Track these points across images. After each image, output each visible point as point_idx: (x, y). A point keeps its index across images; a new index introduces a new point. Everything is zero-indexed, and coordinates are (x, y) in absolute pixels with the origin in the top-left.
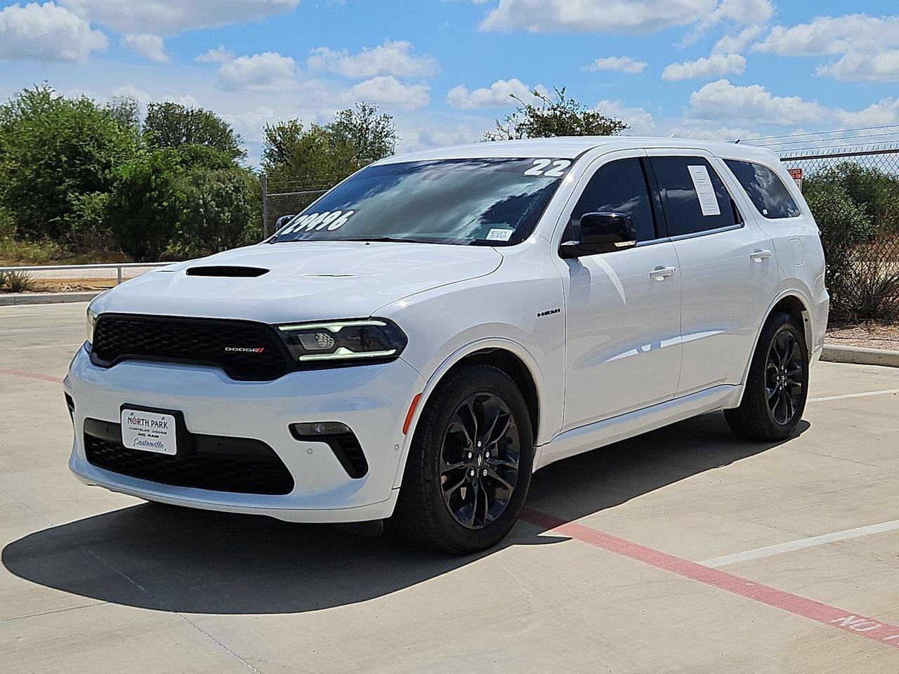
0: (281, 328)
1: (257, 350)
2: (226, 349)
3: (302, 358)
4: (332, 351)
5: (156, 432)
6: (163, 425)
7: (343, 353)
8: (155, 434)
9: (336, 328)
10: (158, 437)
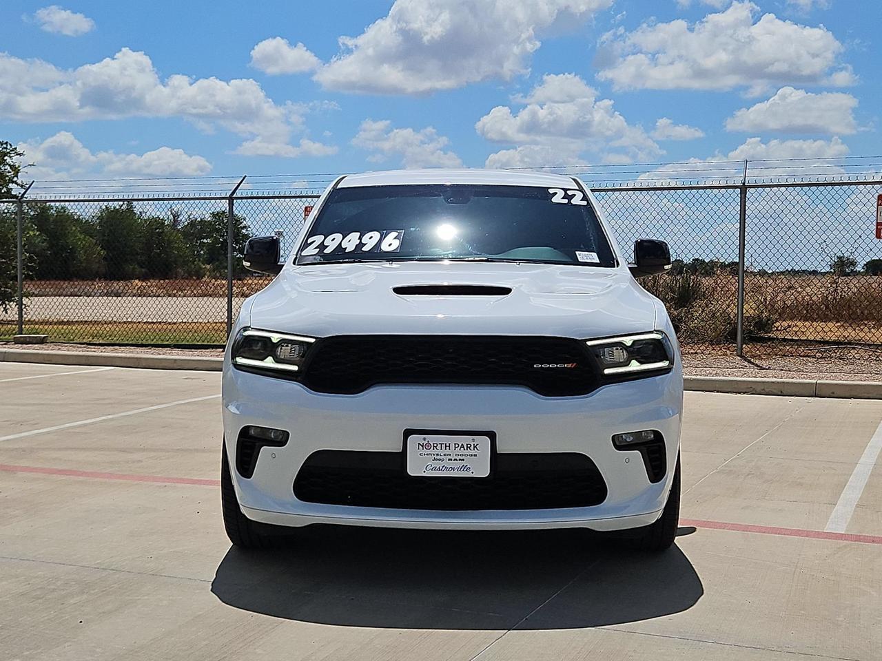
0: (589, 343)
1: (570, 366)
2: (535, 366)
3: (607, 371)
4: (626, 364)
5: (462, 455)
6: (472, 448)
7: (635, 366)
8: (458, 458)
9: (628, 341)
10: (463, 460)
